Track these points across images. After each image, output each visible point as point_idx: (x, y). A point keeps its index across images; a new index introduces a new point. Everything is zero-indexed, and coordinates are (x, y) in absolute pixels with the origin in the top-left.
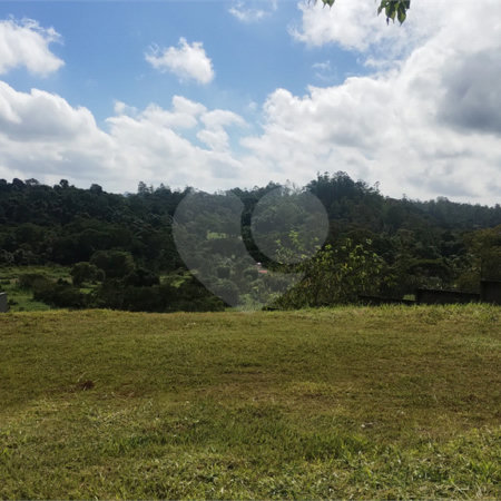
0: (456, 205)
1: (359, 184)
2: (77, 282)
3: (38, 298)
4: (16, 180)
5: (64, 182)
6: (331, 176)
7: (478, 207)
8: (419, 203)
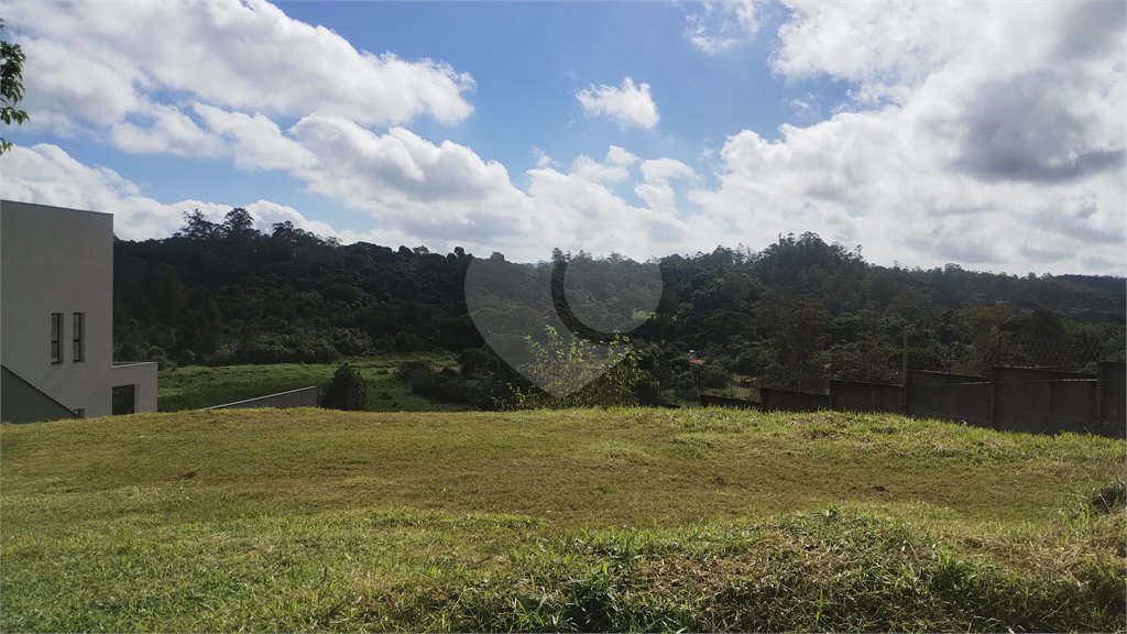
0: (972, 275)
1: (835, 248)
2: (466, 372)
3: (416, 391)
4: (402, 248)
5: (459, 250)
6: (797, 238)
7: (1003, 277)
8: (920, 272)
